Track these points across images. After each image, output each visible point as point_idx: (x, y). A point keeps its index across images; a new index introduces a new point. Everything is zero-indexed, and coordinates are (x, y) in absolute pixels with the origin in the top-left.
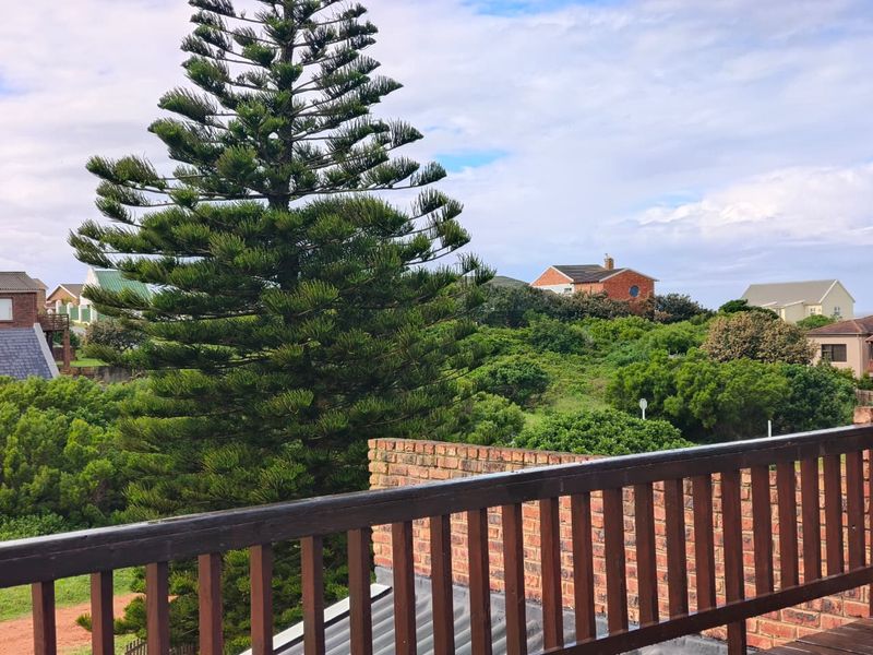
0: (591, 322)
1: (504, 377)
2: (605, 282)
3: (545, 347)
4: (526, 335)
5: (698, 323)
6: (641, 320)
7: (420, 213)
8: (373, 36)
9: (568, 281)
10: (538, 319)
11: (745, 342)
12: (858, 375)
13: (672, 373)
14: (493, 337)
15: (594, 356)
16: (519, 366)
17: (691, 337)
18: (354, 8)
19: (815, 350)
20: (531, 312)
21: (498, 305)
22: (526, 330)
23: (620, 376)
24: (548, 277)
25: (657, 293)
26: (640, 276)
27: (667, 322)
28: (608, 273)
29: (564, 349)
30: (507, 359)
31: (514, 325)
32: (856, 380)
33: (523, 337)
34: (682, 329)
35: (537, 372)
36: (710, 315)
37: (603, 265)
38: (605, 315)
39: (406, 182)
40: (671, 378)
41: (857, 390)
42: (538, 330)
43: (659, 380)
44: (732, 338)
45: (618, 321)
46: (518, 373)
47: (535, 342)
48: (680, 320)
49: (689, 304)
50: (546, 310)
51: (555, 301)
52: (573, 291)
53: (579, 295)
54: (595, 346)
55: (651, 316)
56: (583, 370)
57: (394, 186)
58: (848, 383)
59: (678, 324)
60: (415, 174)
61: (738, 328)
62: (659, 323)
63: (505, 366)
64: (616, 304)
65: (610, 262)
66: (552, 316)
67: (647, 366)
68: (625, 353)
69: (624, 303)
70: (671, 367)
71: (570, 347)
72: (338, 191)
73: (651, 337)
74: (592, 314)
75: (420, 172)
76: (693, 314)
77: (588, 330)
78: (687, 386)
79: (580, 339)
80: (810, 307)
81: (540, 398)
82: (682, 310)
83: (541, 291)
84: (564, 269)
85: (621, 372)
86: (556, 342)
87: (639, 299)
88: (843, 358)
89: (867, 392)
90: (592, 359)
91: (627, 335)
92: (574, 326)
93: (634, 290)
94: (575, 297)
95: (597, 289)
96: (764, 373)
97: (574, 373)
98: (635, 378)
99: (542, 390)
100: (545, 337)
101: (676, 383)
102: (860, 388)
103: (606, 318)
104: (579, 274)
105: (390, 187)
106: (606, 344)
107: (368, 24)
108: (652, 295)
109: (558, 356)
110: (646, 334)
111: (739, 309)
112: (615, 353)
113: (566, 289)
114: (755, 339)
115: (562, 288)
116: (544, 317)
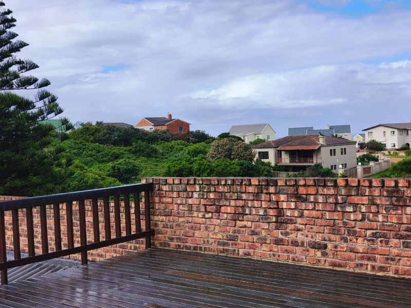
0: (161, 143)
1: (119, 169)
2: (168, 125)
3: (140, 155)
4: (131, 150)
5: (209, 143)
6: (183, 142)
7: (38, 100)
8: (15, 23)
9: (151, 125)
10: (137, 142)
11: (226, 152)
12: (273, 164)
13: (191, 166)
14: (115, 151)
15: (162, 158)
16: (126, 164)
17: (204, 149)
18: (6, 11)
19: (255, 154)
20: (133, 139)
21: (118, 136)
22: (131, 148)
23: (169, 167)
24: (142, 123)
25: (191, 129)
26: (183, 122)
27: (195, 143)
28: (169, 121)
29: (149, 156)
30: (121, 161)
31: (126, 145)
32: (272, 167)
33: (130, 151)
34: (200, 146)
35: (134, 166)
36: (214, 139)
37: (167, 117)
38: (168, 140)
39: (33, 86)
40: (191, 168)
41: (273, 171)
42: (136, 147)
43: (186, 169)
44: (220, 150)
45: (173, 142)
46: (125, 167)
47: (135, 153)
48: (201, 142)
49: (205, 135)
50: (141, 138)
51: (145, 133)
52: (153, 129)
53: (156, 131)
54: (162, 154)
55: (188, 140)
56: (157, 165)
57: (27, 88)
58: (268, 168)
59: (200, 143)
60: (36, 83)
61: (223, 145)
62: (191, 143)
63: (119, 164)
64: (172, 135)
65: (170, 116)
66: (143, 141)
67: (181, 163)
68: (176, 157)
69: (176, 135)
70: (191, 163)
71: (151, 155)
72: (3, 89)
73: (187, 150)
74: (162, 140)
75: (39, 82)
76: (206, 139)
77: (159, 148)
78: (198, 171)
79: (155, 151)
80: (257, 135)
81: (136, 178)
82: (202, 137)
83: (138, 129)
84: (149, 119)
85: (169, 165)
86: (145, 152)
87: (183, 132)
88: (267, 158)
89: (276, 172)
90: (161, 160)
91: (177, 149)
92: (153, 145)
93: (181, 129)
94: (154, 132)
95: (164, 128)
96: (230, 165)
97: (153, 166)
98: (175, 168)
99: (137, 174)
100: (140, 150)
101: (193, 170)
102: (274, 170)
103: (168, 141)
104: (156, 121)
105: (26, 88)
106: (167, 153)
107: (12, 18)
108: (189, 130)
109: (146, 159)
110: (185, 148)
111: (226, 137)
112: (172, 157)
113: (151, 129)
114: (230, 150)
115: (149, 128)
116: (140, 141)
